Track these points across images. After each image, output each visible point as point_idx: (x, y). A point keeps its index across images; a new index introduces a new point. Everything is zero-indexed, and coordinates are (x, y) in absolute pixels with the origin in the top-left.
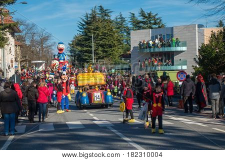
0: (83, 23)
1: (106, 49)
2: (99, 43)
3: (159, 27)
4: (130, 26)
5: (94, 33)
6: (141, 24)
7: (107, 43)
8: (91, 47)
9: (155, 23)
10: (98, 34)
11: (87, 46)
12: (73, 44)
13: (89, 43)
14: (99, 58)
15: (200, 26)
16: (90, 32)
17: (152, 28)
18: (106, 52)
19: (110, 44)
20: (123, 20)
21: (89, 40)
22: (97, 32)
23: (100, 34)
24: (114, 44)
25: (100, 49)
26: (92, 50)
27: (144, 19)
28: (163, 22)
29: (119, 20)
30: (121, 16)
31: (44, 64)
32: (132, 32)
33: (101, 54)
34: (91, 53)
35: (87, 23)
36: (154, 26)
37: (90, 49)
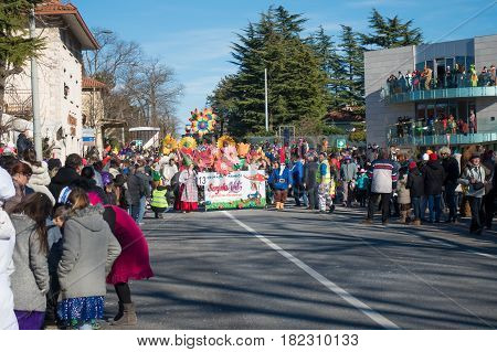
0: (243, 45)
1: (295, 103)
2: (279, 88)
5: (269, 66)
7: (297, 88)
8: (262, 97)
9: (406, 43)
10: (278, 68)
11: (252, 96)
12: (216, 97)
13: (257, 87)
14: (280, 120)
16: (258, 64)
18: (295, 107)
19: (305, 91)
20: (326, 41)
21: (257, 81)
22: (276, 63)
23: (282, 68)
24: (314, 89)
25: (282, 100)
26: (263, 105)
27: (381, 32)
29: (317, 42)
30: (322, 32)
31: (157, 136)
33: (285, 113)
34: (261, 108)
35: (254, 44)
37: (258, 100)
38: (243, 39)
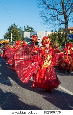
0: (8, 29)
2: (14, 36)
3: (33, 31)
4: (24, 30)
5: (12, 32)
6: (27, 30)
8: (11, 37)
9: (32, 30)
11: (9, 37)
12: (5, 36)
15: (46, 31)
16: (10, 32)
17: (30, 32)
18: (16, 39)
19: (17, 36)
21: (10, 35)
23: (14, 33)
25: (14, 38)
28: (34, 30)
29: (20, 28)
32: (24, 33)
33: (14, 39)
34: (11, 39)
35: (10, 29)
36: (31, 31)
38: (8, 28)
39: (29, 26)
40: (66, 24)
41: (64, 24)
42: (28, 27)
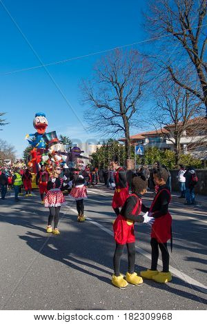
39: (63, 136)
40: (126, 131)
41: (123, 131)
42: (61, 137)
